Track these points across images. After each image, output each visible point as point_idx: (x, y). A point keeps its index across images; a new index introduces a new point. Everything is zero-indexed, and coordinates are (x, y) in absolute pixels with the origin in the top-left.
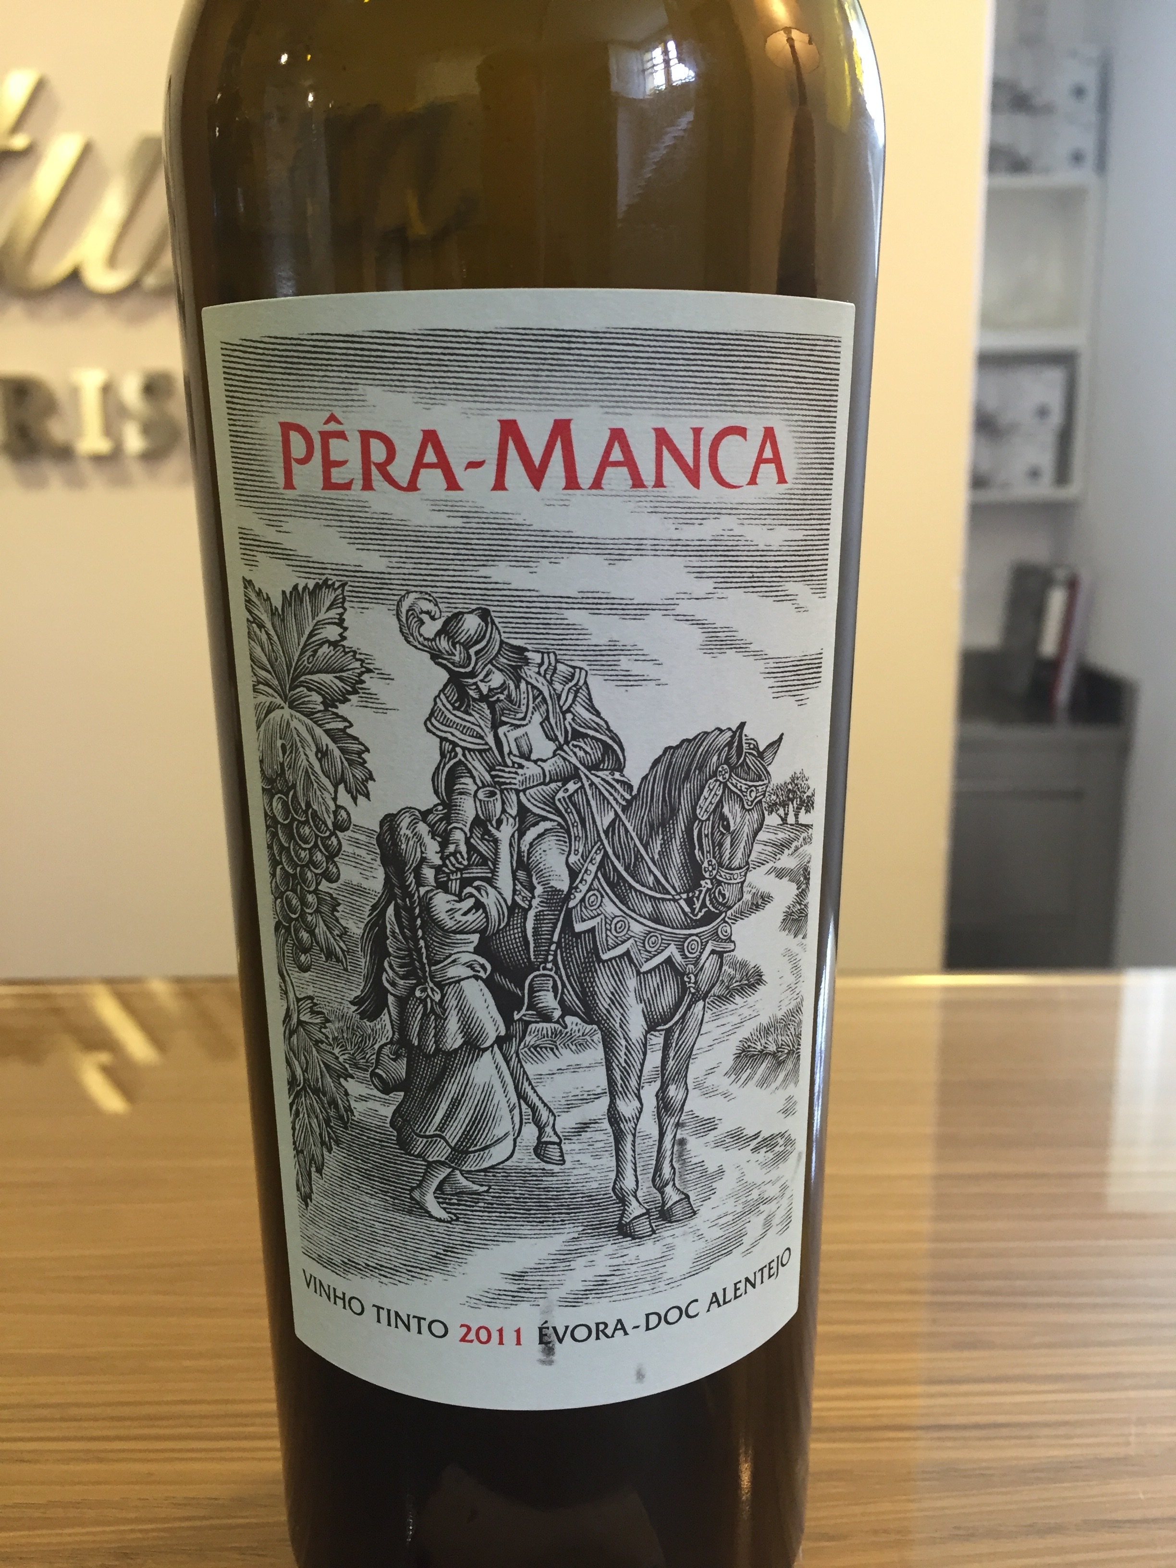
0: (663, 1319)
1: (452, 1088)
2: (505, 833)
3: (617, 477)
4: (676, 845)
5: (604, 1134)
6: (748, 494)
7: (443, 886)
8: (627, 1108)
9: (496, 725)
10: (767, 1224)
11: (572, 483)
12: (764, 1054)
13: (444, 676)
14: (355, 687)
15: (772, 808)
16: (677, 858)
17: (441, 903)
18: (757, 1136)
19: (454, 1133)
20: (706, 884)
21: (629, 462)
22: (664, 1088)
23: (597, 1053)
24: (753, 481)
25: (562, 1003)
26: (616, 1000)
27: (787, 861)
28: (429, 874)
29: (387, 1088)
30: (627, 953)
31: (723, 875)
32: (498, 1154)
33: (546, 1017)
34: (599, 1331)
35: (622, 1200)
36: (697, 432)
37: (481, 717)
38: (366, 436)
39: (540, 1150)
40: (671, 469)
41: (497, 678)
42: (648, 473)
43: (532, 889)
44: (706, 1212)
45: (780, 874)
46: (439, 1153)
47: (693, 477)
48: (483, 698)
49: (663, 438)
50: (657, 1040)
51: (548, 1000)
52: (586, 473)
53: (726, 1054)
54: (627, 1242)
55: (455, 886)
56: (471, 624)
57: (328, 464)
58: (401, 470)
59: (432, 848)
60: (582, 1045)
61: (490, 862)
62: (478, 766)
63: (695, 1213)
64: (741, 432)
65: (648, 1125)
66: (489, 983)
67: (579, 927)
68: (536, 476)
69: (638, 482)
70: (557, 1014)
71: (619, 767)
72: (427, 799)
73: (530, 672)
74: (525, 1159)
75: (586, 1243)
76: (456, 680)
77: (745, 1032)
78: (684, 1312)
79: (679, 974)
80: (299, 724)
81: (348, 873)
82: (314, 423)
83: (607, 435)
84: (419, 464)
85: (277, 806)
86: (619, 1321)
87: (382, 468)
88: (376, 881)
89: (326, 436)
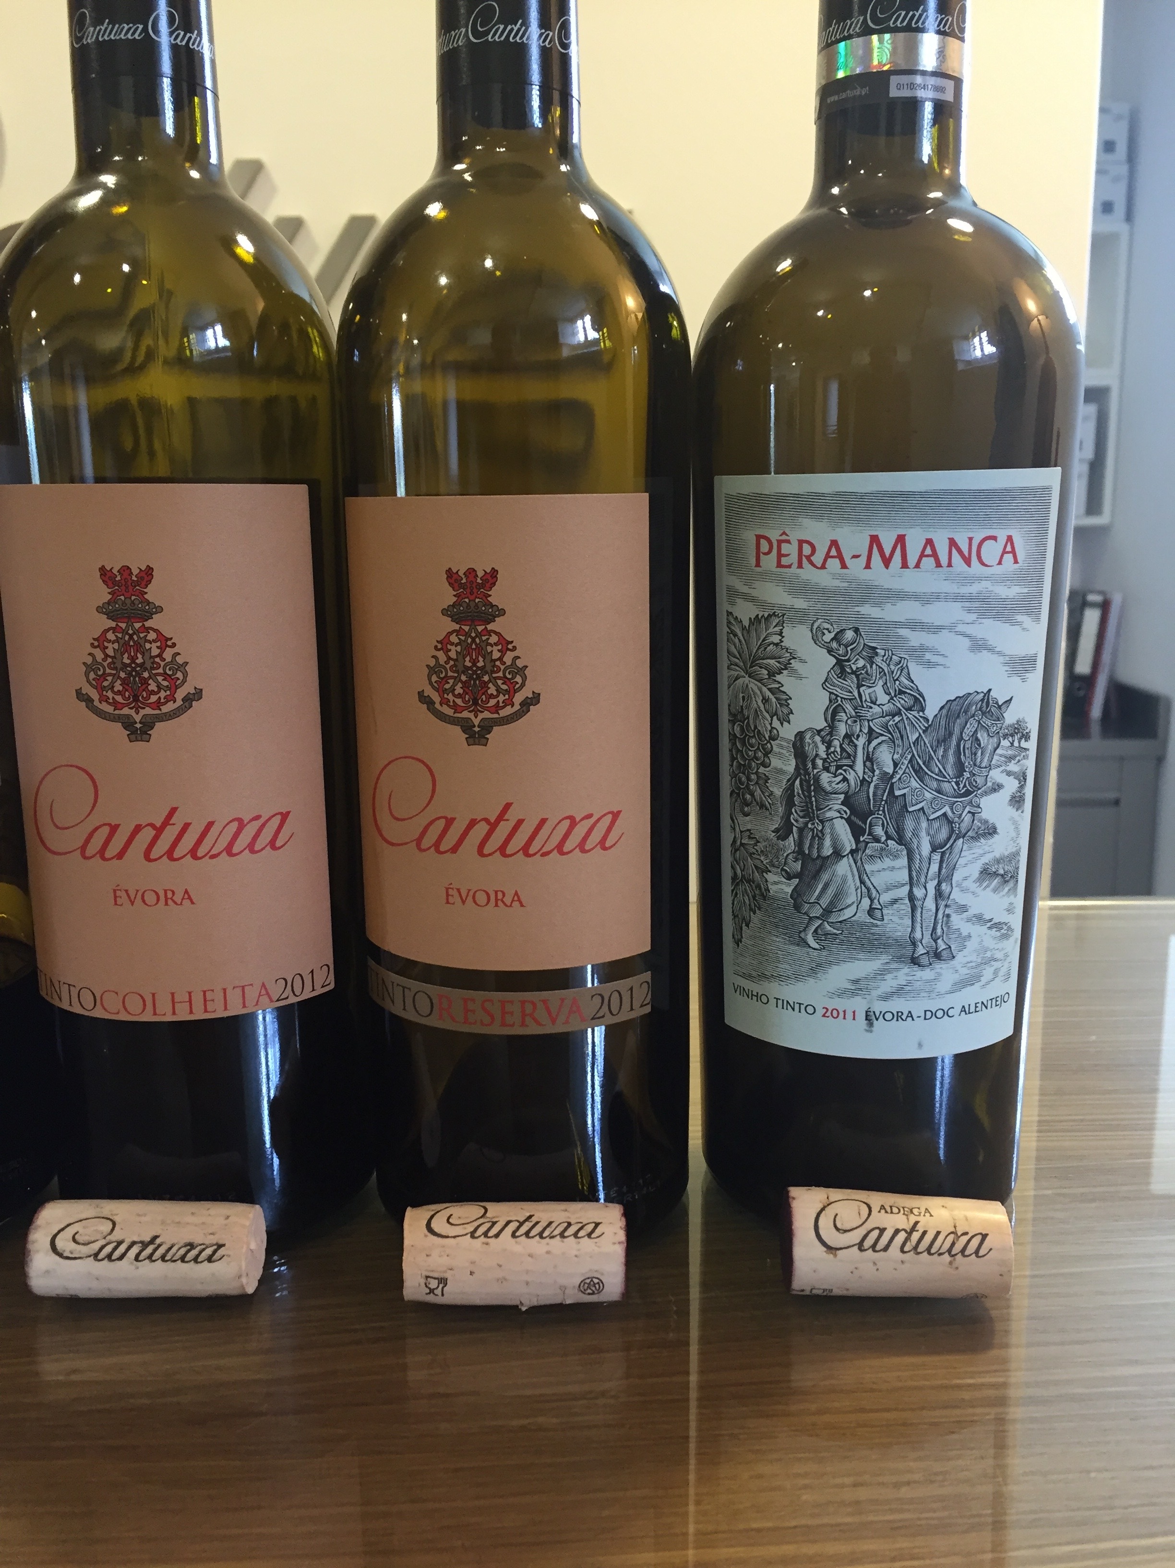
0: (934, 1014)
1: (825, 877)
2: (861, 742)
3: (928, 562)
4: (951, 752)
5: (905, 906)
6: (997, 570)
7: (826, 769)
8: (918, 893)
9: (859, 686)
10: (996, 973)
11: (905, 565)
12: (996, 874)
13: (835, 661)
14: (786, 666)
15: (1005, 736)
16: (951, 759)
17: (825, 778)
18: (991, 920)
19: (825, 902)
20: (967, 775)
21: (935, 555)
22: (939, 884)
23: (904, 861)
24: (1000, 563)
25: (886, 833)
26: (915, 834)
27: (1013, 767)
28: (819, 763)
29: (789, 877)
30: (922, 809)
31: (976, 770)
32: (848, 913)
33: (877, 840)
34: (899, 1016)
35: (914, 944)
36: (971, 539)
37: (851, 683)
38: (801, 542)
39: (871, 912)
40: (956, 557)
41: (861, 663)
42: (944, 561)
43: (873, 771)
44: (960, 958)
45: (1009, 774)
46: (817, 911)
47: (968, 561)
48: (853, 672)
49: (952, 543)
50: (937, 857)
51: (879, 831)
52: (912, 560)
53: (975, 870)
54: (916, 968)
55: (833, 769)
56: (849, 635)
57: (780, 555)
58: (818, 559)
59: (822, 749)
60: (896, 857)
61: (852, 757)
62: (848, 707)
63: (954, 957)
64: (994, 538)
65: (930, 904)
66: (848, 821)
67: (897, 793)
68: (887, 562)
69: (938, 565)
70: (883, 839)
71: (923, 710)
72: (821, 724)
73: (878, 660)
74: (862, 916)
75: (894, 965)
76: (840, 663)
77: (986, 859)
78: (946, 1013)
79: (950, 822)
80: (753, 685)
81: (775, 762)
82: (774, 536)
83: (924, 542)
84: (828, 556)
85: (737, 729)
86: (910, 1012)
87: (808, 558)
88: (790, 766)
89: (780, 542)
